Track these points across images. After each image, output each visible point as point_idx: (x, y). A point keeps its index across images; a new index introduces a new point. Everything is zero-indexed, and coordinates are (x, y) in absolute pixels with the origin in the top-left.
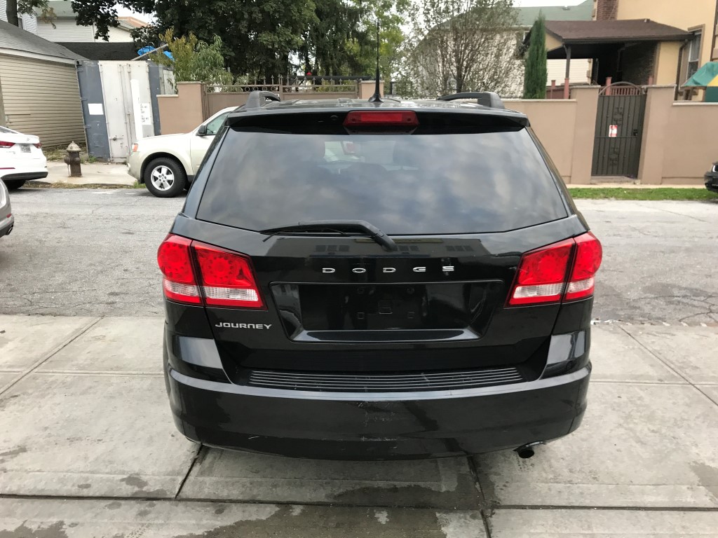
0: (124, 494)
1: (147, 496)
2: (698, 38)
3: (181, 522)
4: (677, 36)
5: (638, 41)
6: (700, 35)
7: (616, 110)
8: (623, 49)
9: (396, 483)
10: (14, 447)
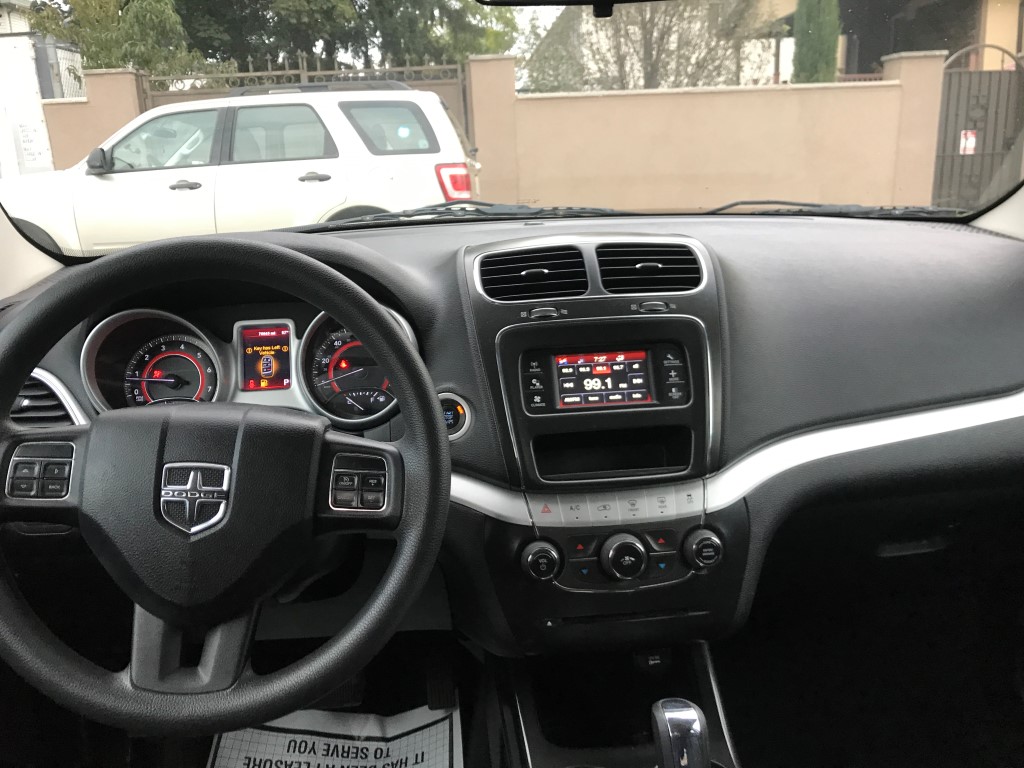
7: (973, 102)
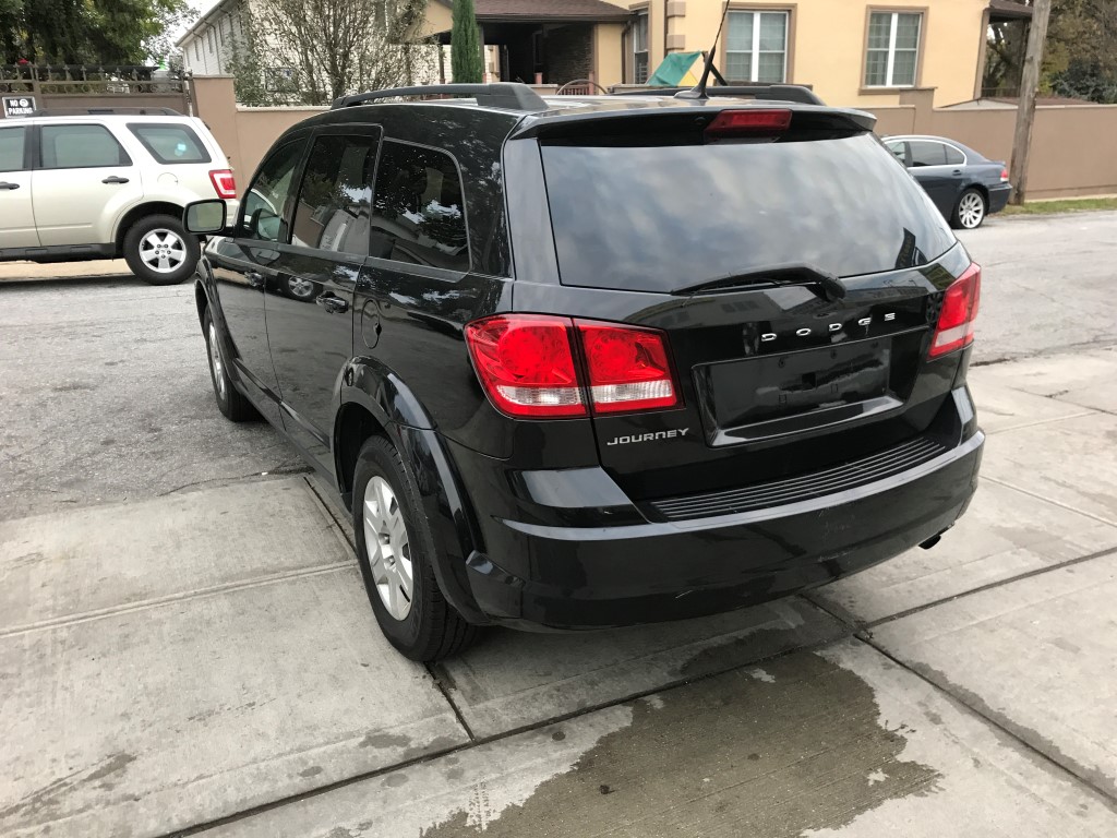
0: (389, 762)
1: (427, 752)
2: (643, 21)
3: (523, 766)
4: (618, 16)
5: (564, 22)
6: (647, 15)
8: (540, 32)
9: (735, 634)
10: (101, 760)
